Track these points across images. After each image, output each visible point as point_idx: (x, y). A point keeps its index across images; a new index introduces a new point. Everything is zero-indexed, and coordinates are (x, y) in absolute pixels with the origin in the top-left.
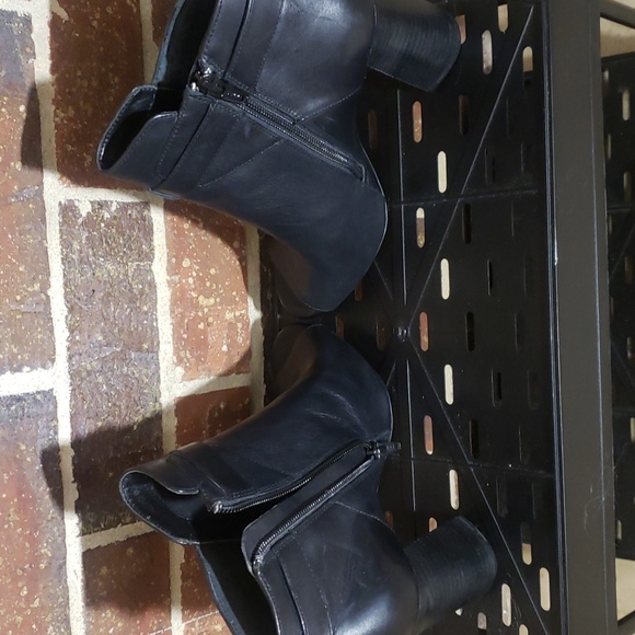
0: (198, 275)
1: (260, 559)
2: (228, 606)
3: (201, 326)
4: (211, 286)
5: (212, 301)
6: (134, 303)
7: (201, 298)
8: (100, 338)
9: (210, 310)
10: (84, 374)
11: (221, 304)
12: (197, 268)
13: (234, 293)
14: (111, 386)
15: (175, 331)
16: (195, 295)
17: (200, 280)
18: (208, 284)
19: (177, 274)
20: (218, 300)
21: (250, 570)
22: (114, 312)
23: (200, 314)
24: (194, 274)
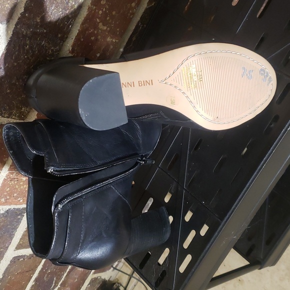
0: (106, 11)
1: (60, 206)
2: (33, 216)
3: (93, 38)
4: (109, 20)
5: (105, 28)
6: (66, 10)
7: (101, 24)
8: (39, 21)
9: (101, 32)
10: (21, 36)
11: (109, 32)
12: (107, 7)
13: (118, 30)
14: (31, 48)
15: (78, 34)
16: (98, 20)
17: (105, 14)
18: (108, 18)
19: (96, 6)
20: (108, 29)
21: (53, 211)
22: (53, 10)
23: (96, 32)
24: (104, 10)
